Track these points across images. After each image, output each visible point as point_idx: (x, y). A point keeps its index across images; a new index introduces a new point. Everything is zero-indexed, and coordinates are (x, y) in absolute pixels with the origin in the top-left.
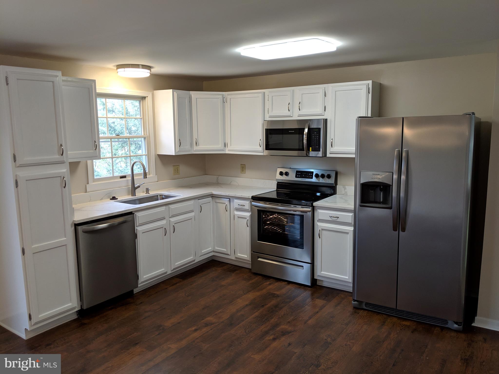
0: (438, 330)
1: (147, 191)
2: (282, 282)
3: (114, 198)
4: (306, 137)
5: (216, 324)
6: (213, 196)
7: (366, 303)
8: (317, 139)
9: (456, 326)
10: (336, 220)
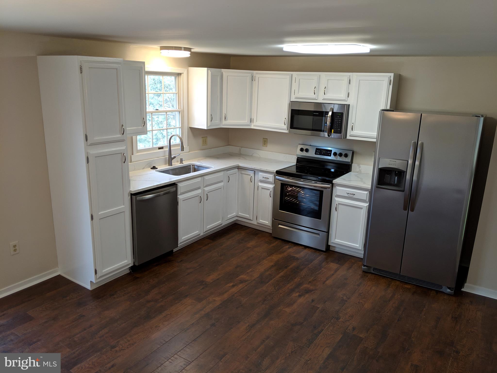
0: (433, 293)
1: (181, 161)
2: (300, 246)
3: (154, 168)
4: (330, 119)
5: (250, 282)
6: (239, 168)
7: (374, 268)
8: (340, 122)
9: (449, 290)
10: (353, 196)
